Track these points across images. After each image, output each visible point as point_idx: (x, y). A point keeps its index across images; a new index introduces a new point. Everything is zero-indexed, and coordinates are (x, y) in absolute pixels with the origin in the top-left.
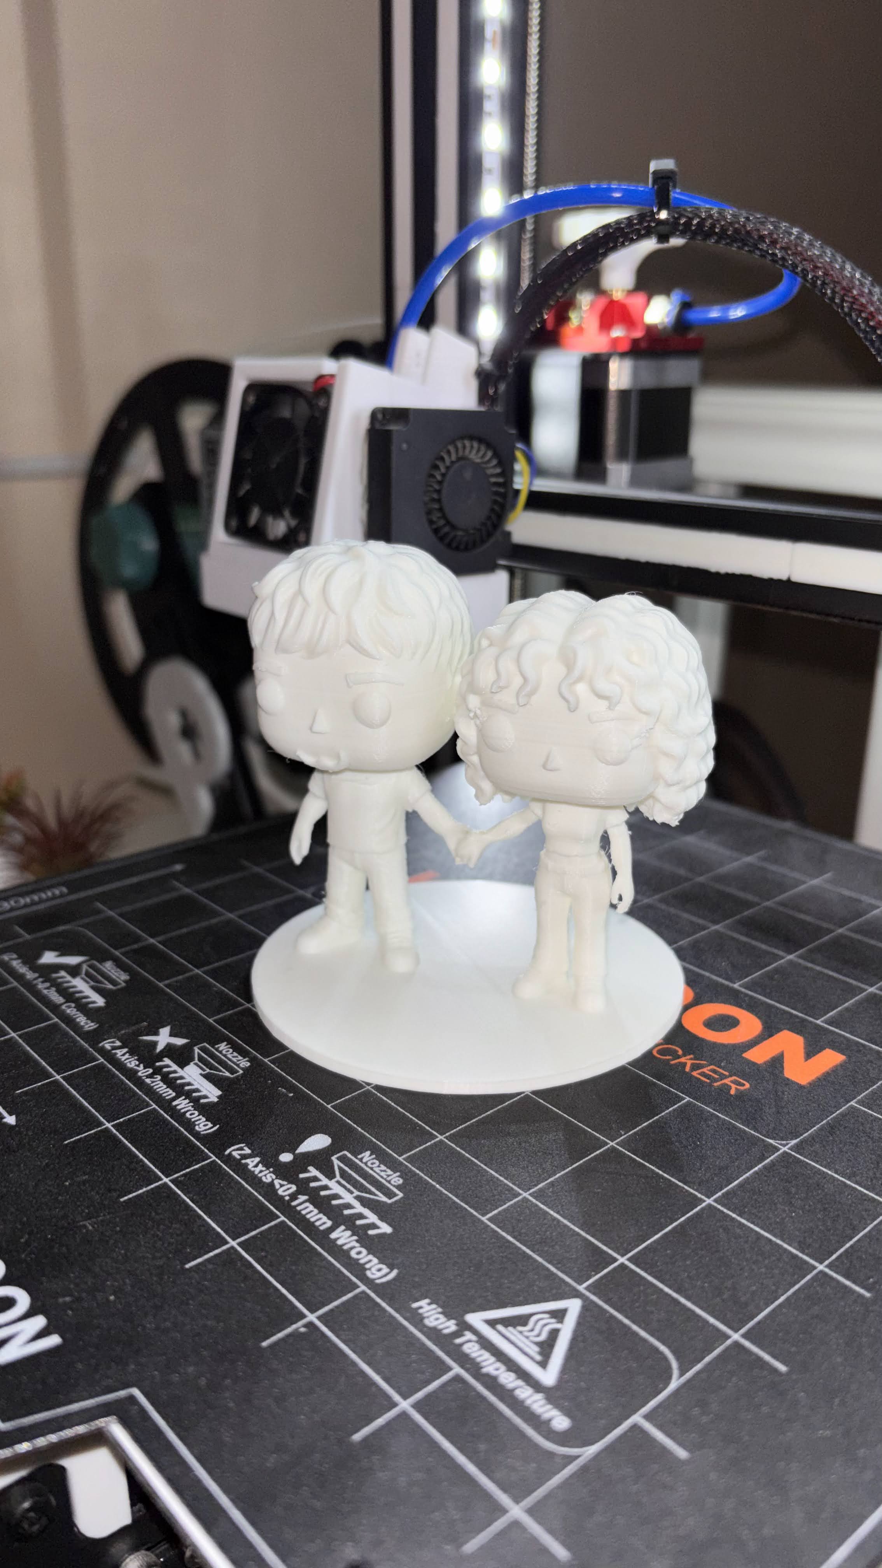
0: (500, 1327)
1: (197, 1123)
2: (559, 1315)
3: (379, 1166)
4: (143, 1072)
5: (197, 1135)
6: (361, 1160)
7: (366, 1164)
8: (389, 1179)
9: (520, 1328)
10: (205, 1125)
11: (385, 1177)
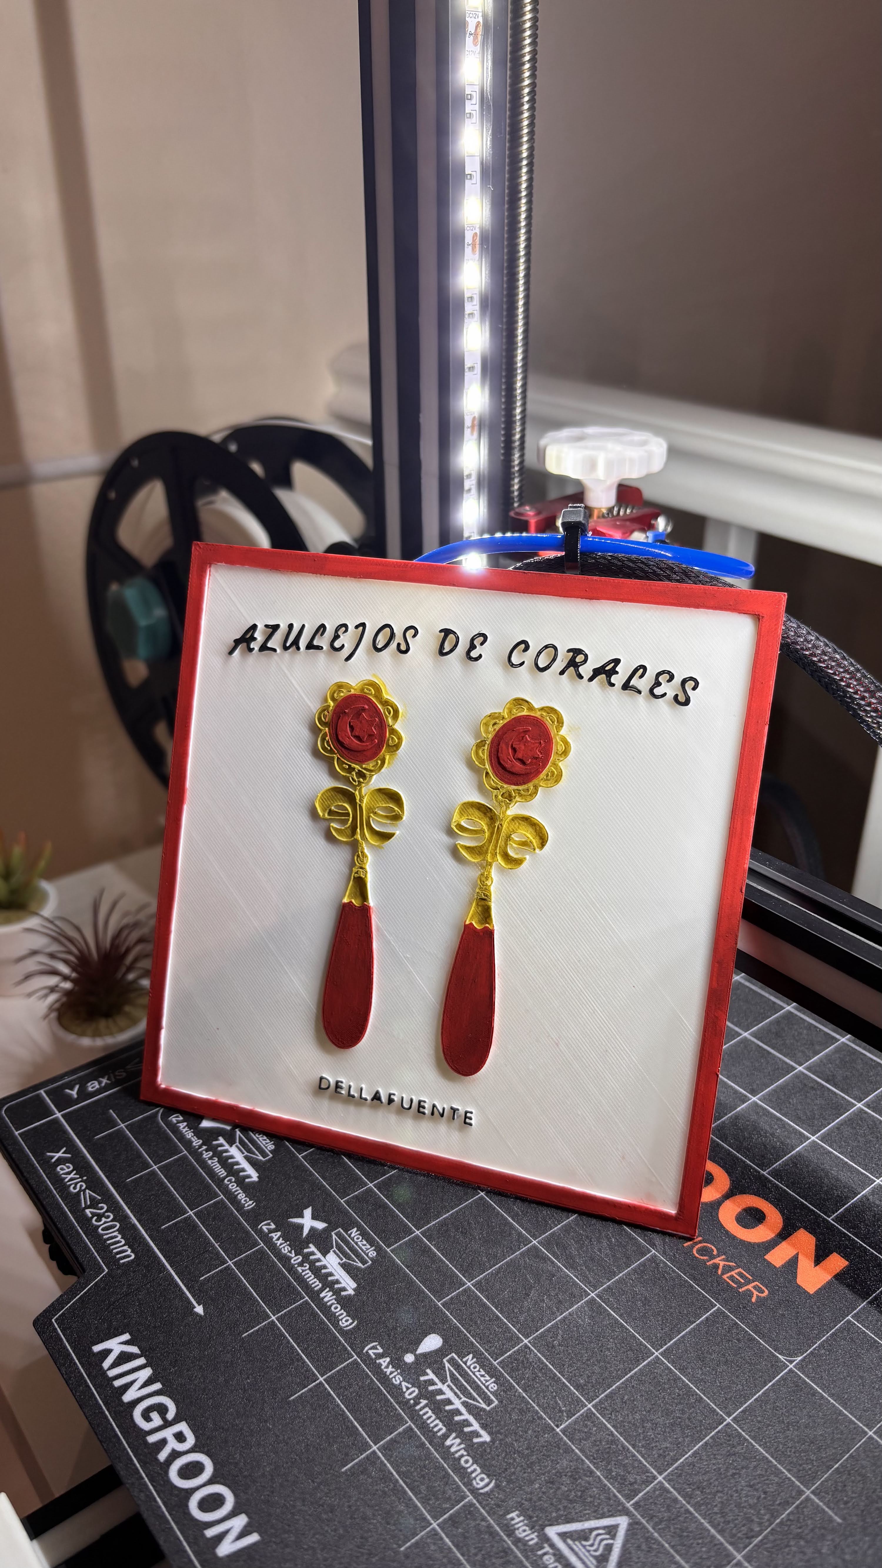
0: (570, 1541)
1: (340, 1318)
2: (612, 1531)
3: (479, 1371)
4: (296, 1259)
5: (341, 1330)
6: (465, 1363)
7: (469, 1368)
8: (487, 1384)
9: (584, 1543)
10: (347, 1321)
11: (484, 1382)
